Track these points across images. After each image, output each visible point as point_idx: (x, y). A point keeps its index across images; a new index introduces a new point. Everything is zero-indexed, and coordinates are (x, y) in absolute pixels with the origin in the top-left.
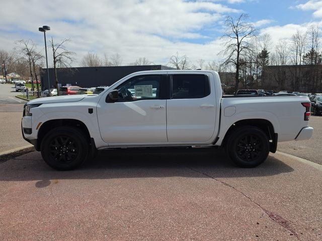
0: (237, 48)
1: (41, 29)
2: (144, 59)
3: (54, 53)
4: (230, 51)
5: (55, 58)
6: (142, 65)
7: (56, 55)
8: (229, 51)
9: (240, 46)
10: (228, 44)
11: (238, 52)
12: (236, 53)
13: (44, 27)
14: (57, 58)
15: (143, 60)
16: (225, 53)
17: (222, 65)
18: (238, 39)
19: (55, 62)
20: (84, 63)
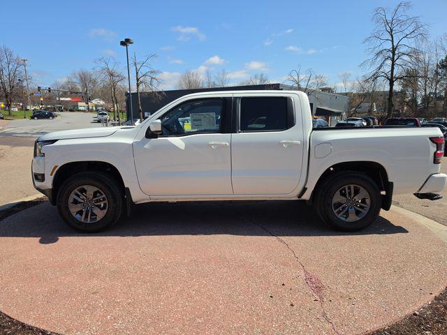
0: (391, 55)
1: (123, 43)
2: (262, 75)
3: (137, 73)
4: (380, 59)
5: (138, 80)
6: (258, 84)
7: (140, 75)
8: (378, 59)
9: (396, 52)
10: (377, 50)
11: (393, 61)
12: (389, 62)
13: (126, 40)
14: (141, 79)
15: (259, 76)
16: (373, 63)
17: (367, 81)
18: (392, 41)
19: (138, 85)
20: (180, 84)
